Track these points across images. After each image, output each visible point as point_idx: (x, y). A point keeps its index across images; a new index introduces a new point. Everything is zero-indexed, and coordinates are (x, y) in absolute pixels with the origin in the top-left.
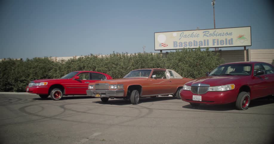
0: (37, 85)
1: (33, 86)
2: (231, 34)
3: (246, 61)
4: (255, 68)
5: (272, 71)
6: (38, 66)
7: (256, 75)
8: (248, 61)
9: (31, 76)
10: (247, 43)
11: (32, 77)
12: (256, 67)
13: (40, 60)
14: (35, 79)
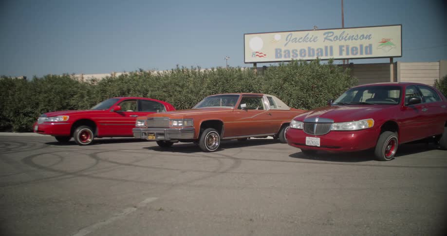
0: (52, 120)
1: (45, 122)
2: (369, 37)
3: (392, 82)
4: (407, 94)
5: (433, 98)
6: (52, 88)
7: (408, 105)
8: (396, 81)
9: (41, 106)
10: (395, 51)
11: (44, 108)
12: (409, 92)
13: (56, 79)
14: (48, 111)
